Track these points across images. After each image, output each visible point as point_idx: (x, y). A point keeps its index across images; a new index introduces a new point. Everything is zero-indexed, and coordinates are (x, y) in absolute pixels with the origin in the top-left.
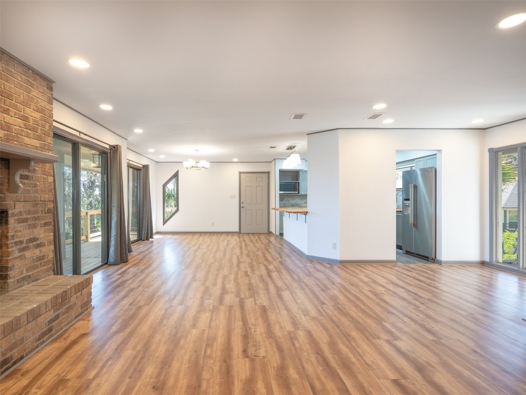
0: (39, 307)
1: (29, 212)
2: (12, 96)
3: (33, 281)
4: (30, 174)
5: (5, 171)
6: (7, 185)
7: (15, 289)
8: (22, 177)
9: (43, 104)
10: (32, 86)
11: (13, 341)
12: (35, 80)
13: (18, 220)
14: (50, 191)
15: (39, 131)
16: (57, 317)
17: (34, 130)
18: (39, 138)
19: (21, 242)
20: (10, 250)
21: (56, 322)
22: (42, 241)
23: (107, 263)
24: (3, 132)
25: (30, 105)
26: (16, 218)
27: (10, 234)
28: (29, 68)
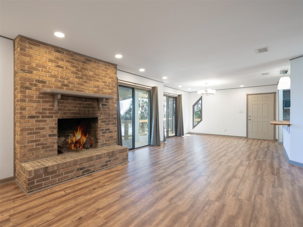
0: (101, 155)
1: (106, 119)
2: (100, 75)
3: (108, 146)
4: (107, 104)
5: (97, 103)
6: (97, 108)
7: (101, 147)
8: (103, 105)
9: (112, 75)
10: (108, 69)
11: (91, 164)
12: (109, 66)
13: (102, 121)
14: (115, 110)
15: (111, 86)
16: (110, 161)
17: (109, 86)
18: (111, 89)
19: (103, 130)
20: (99, 132)
21: (109, 163)
22: (112, 130)
23: (150, 145)
24: (96, 89)
25: (107, 77)
26: (101, 120)
27: (99, 126)
28: (106, 62)
